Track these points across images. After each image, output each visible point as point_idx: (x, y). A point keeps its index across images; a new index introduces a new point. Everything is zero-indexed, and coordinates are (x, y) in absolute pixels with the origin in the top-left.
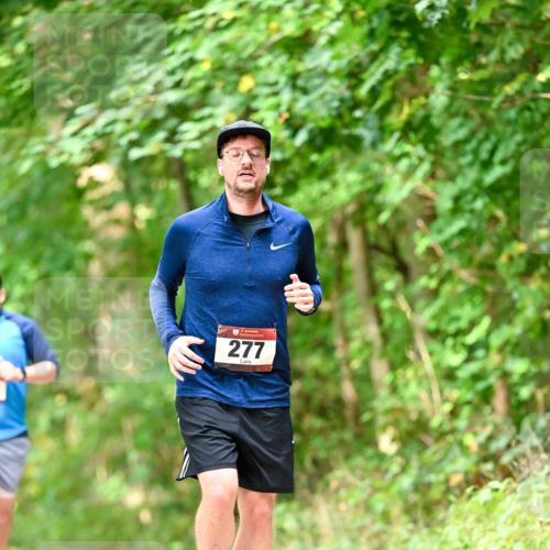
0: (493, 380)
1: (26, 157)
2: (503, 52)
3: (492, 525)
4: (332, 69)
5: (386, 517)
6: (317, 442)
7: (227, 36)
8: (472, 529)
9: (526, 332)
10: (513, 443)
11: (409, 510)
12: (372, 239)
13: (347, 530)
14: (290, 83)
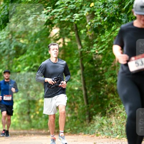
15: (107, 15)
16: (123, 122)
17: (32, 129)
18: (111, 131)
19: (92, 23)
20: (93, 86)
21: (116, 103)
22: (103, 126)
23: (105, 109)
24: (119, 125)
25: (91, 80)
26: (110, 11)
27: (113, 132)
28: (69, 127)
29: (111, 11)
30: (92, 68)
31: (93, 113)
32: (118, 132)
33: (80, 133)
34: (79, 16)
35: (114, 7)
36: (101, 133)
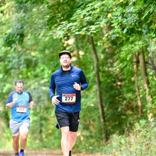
1: (47, 36)
4: (133, 12)
6: (130, 118)
7: (104, 2)
12: (146, 61)
13: (139, 143)
14: (121, 15)
15: (126, 25)
16: (142, 141)
17: (45, 149)
18: (130, 151)
19: (110, 35)
20: (110, 103)
21: (136, 121)
22: (121, 146)
23: (124, 127)
24: (139, 145)
25: (108, 96)
26: (128, 21)
27: (132, 153)
28: (84, 147)
29: (130, 22)
30: (109, 83)
31: (110, 131)
32: (138, 152)
33: (96, 154)
34: (96, 28)
36: (119, 154)
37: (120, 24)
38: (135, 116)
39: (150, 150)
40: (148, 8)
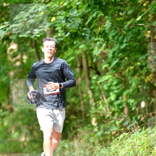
0: (124, 105)
2: (127, 12)
3: (124, 146)
4: (77, 16)
5: (94, 144)
6: (74, 123)
8: (118, 147)
9: (133, 92)
10: (130, 123)
11: (100, 142)
12: (90, 65)
13: (83, 148)
14: (65, 19)
15: (69, 30)
16: (86, 146)
21: (79, 126)
22: (64, 151)
26: (72, 26)
35: (77, 22)
37: (64, 28)
38: (79, 121)
39: (93, 155)
40: (91, 12)
